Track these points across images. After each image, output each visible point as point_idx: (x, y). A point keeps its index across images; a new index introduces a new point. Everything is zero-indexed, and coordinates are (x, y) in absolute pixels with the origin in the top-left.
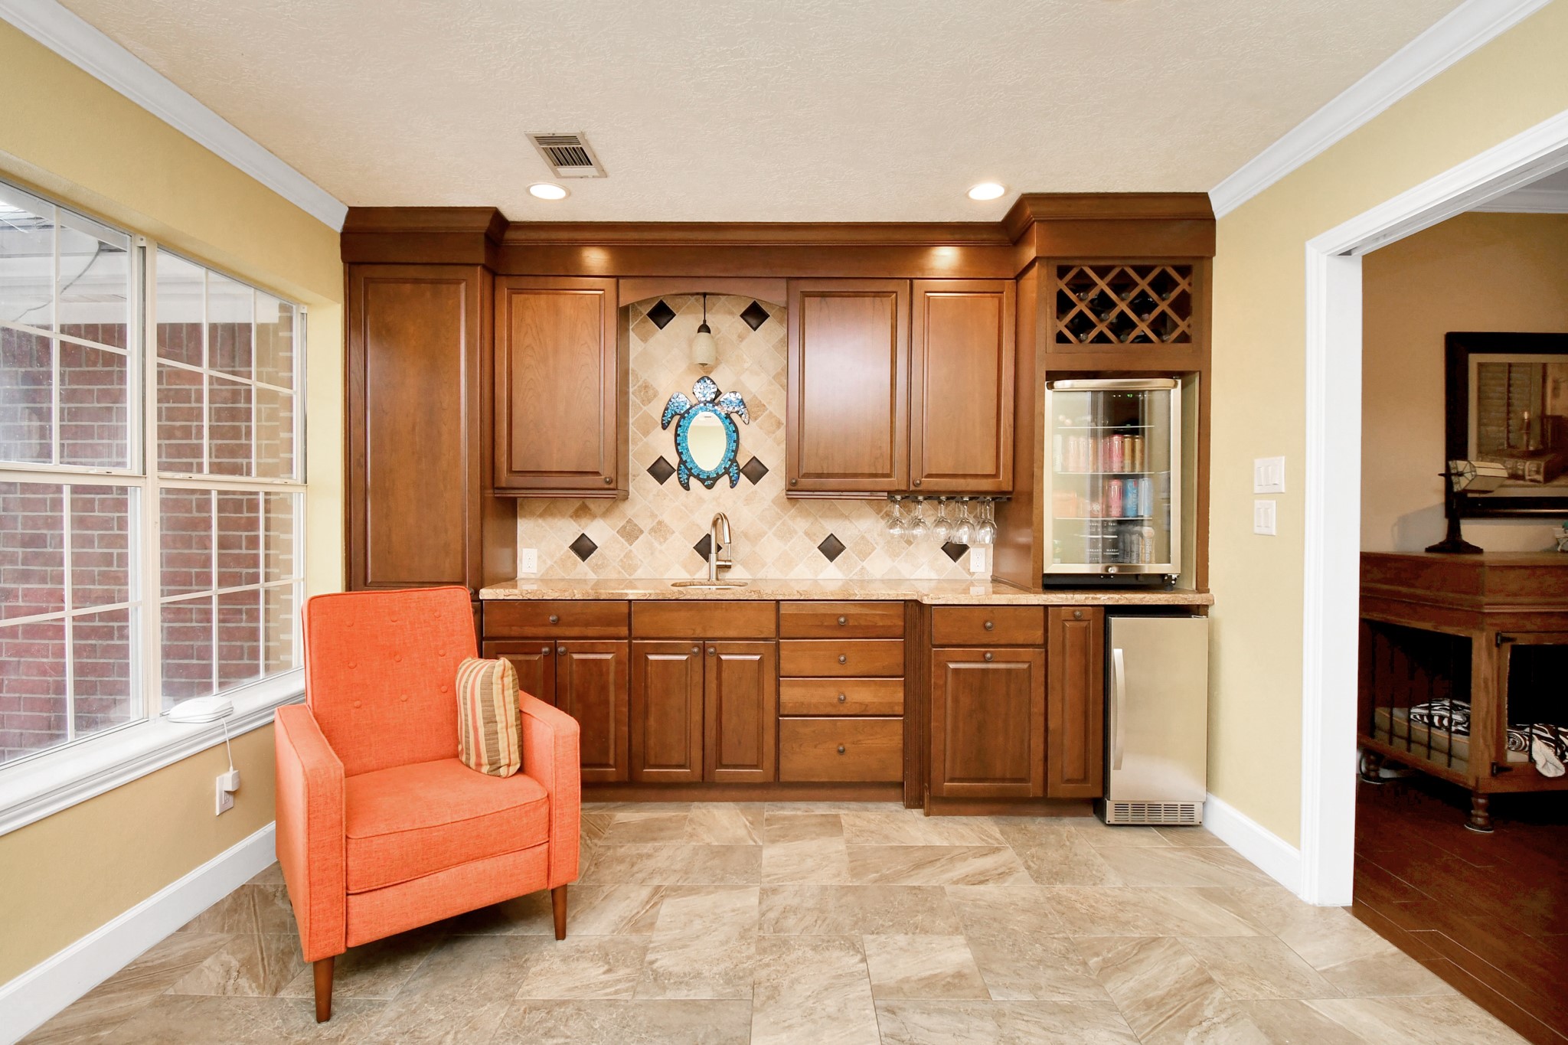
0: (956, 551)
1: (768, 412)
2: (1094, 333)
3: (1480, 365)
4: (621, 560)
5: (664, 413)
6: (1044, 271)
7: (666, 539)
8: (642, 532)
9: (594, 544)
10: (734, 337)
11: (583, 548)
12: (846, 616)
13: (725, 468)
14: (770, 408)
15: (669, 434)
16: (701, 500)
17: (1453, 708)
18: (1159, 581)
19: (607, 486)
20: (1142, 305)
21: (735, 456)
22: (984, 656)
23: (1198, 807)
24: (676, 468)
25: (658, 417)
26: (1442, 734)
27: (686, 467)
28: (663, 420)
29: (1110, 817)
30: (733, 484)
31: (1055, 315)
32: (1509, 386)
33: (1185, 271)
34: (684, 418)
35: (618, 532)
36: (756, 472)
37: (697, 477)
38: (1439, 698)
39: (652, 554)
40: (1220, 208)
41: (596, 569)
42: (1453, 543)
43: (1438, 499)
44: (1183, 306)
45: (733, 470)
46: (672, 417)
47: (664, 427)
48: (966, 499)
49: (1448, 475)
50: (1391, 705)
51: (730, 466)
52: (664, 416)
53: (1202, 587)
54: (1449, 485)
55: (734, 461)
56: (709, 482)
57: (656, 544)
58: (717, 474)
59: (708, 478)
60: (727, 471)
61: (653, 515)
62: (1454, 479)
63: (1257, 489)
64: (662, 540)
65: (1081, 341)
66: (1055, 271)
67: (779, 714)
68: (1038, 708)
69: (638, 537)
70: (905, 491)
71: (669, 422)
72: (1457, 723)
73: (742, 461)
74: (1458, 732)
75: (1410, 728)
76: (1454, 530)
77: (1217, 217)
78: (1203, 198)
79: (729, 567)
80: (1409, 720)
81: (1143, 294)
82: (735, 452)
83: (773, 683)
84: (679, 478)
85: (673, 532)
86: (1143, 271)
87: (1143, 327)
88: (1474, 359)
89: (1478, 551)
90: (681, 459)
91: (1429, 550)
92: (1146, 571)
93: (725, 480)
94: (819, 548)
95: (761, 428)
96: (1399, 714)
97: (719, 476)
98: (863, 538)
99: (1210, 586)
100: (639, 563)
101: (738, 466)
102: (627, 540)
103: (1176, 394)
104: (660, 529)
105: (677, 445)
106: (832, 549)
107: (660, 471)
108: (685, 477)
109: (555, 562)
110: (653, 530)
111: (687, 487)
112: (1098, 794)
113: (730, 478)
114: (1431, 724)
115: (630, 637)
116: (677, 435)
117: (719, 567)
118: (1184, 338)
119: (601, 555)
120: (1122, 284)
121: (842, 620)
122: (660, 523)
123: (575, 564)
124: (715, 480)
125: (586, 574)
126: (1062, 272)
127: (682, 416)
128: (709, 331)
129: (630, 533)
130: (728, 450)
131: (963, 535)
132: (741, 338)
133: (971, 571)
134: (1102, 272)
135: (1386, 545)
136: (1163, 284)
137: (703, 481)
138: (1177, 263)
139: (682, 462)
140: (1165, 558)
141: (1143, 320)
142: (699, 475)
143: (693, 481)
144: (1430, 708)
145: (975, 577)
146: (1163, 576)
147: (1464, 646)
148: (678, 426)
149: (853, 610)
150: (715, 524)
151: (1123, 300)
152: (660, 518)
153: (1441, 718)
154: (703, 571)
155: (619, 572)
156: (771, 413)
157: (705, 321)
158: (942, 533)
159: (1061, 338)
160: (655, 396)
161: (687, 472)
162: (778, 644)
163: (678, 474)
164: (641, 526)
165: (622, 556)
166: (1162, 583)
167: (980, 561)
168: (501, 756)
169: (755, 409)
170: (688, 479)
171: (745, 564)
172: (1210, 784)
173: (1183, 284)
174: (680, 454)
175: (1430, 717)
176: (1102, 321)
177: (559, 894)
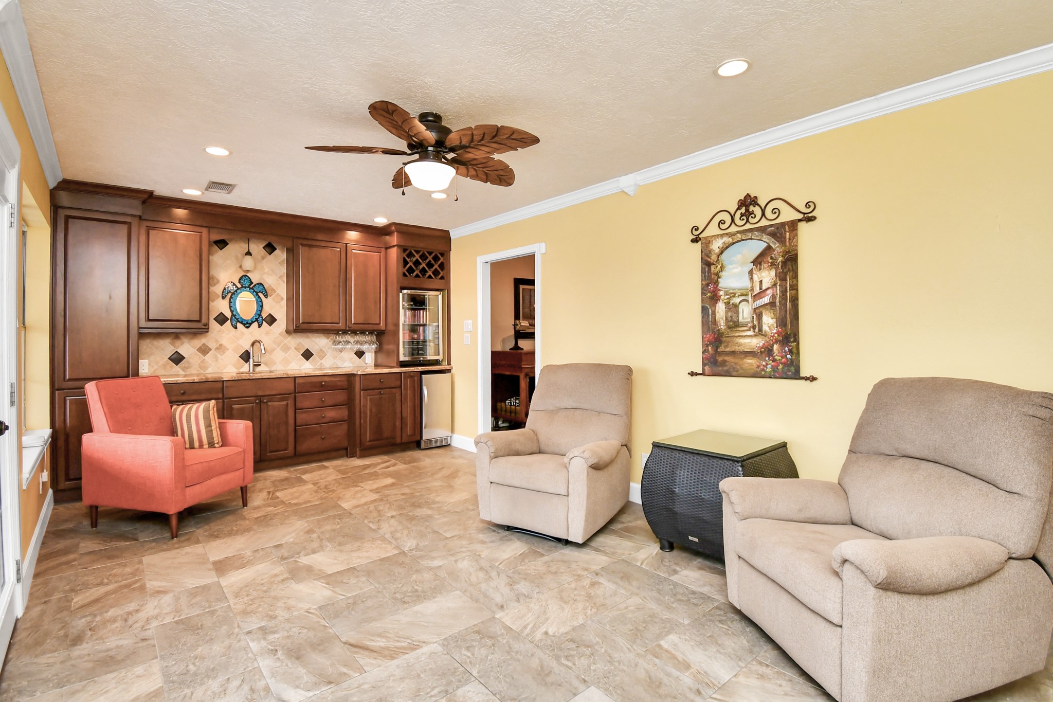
0: (360, 354)
1: (276, 293)
2: (415, 274)
3: (523, 289)
4: (199, 364)
5: (223, 291)
6: (399, 250)
7: (224, 353)
8: (211, 350)
9: (182, 356)
10: (260, 257)
11: (177, 359)
12: (325, 382)
13: (256, 319)
14: (278, 291)
15: (226, 302)
16: (243, 334)
17: (517, 399)
18: (435, 362)
19: (204, 327)
20: (430, 265)
21: (261, 313)
22: (380, 393)
23: (449, 438)
24: (229, 318)
25: (220, 293)
26: (513, 407)
27: (235, 318)
28: (222, 295)
29: (422, 447)
30: (260, 326)
31: (403, 266)
32: (530, 296)
33: (442, 255)
34: (234, 294)
35: (197, 350)
36: (271, 320)
37: (241, 323)
38: (513, 397)
39: (217, 360)
40: (453, 235)
41: (183, 369)
42: (516, 347)
43: (513, 333)
44: (442, 266)
45: (260, 319)
46: (228, 293)
47: (223, 298)
48: (367, 333)
49: (515, 325)
50: (501, 401)
51: (258, 318)
52: (223, 292)
53: (449, 364)
54: (515, 328)
55: (260, 315)
56: (248, 325)
57: (219, 355)
58: (252, 321)
59: (247, 323)
60: (257, 320)
61: (217, 341)
62: (516, 326)
63: (465, 330)
64: (222, 353)
65: (411, 276)
66: (402, 250)
67: (296, 426)
68: (398, 410)
69: (208, 352)
70: (344, 330)
71: (226, 296)
72: (518, 403)
73: (264, 315)
74: (517, 406)
75: (506, 407)
76: (516, 343)
77: (452, 238)
78: (448, 232)
79: (260, 365)
80: (506, 405)
81: (430, 261)
82: (261, 311)
83: (293, 413)
84: (232, 323)
85: (228, 349)
86: (430, 253)
87: (430, 273)
88: (521, 287)
89: (522, 349)
90: (232, 313)
91: (510, 349)
92: (428, 359)
93: (255, 324)
94: (302, 355)
95: (274, 300)
96: (503, 404)
97: (253, 322)
98: (321, 350)
99: (451, 363)
100: (209, 365)
101: (262, 317)
102: (203, 354)
103: (440, 297)
104: (220, 348)
105: (230, 307)
106: (307, 355)
107: (221, 319)
108: (235, 322)
109: (160, 367)
110: (217, 349)
111: (236, 328)
112: (419, 438)
113: (258, 323)
114: (511, 405)
115: (223, 398)
116: (230, 302)
117: (255, 365)
118: (442, 278)
119: (187, 362)
120: (423, 257)
121: (323, 383)
122: (221, 345)
123: (172, 367)
124: (251, 324)
125: (179, 372)
126: (405, 250)
127: (233, 294)
128: (250, 254)
129: (204, 350)
130: (257, 310)
131: (364, 348)
132: (263, 258)
133: (366, 362)
134: (417, 252)
135: (499, 348)
136: (436, 258)
137: (244, 325)
138: (441, 252)
139: (233, 315)
140: (438, 354)
141: (430, 271)
142: (242, 322)
143: (239, 325)
144: (511, 400)
145: (368, 365)
146: (437, 360)
147: (518, 378)
148: (231, 297)
149: (326, 379)
150: (253, 345)
151: (424, 263)
152: (221, 343)
153: (514, 402)
154: (246, 368)
155: (198, 370)
156: (278, 294)
157: (249, 250)
158: (357, 347)
159: (405, 275)
160: (218, 283)
161: (237, 320)
162: (295, 396)
163: (231, 321)
164: (210, 347)
165: (199, 362)
166: (437, 362)
167: (369, 358)
168: (215, 439)
169: (270, 292)
170: (236, 324)
171: (266, 364)
172: (453, 431)
173: (442, 259)
174: (232, 312)
175: (511, 403)
176: (417, 269)
177: (244, 489)
